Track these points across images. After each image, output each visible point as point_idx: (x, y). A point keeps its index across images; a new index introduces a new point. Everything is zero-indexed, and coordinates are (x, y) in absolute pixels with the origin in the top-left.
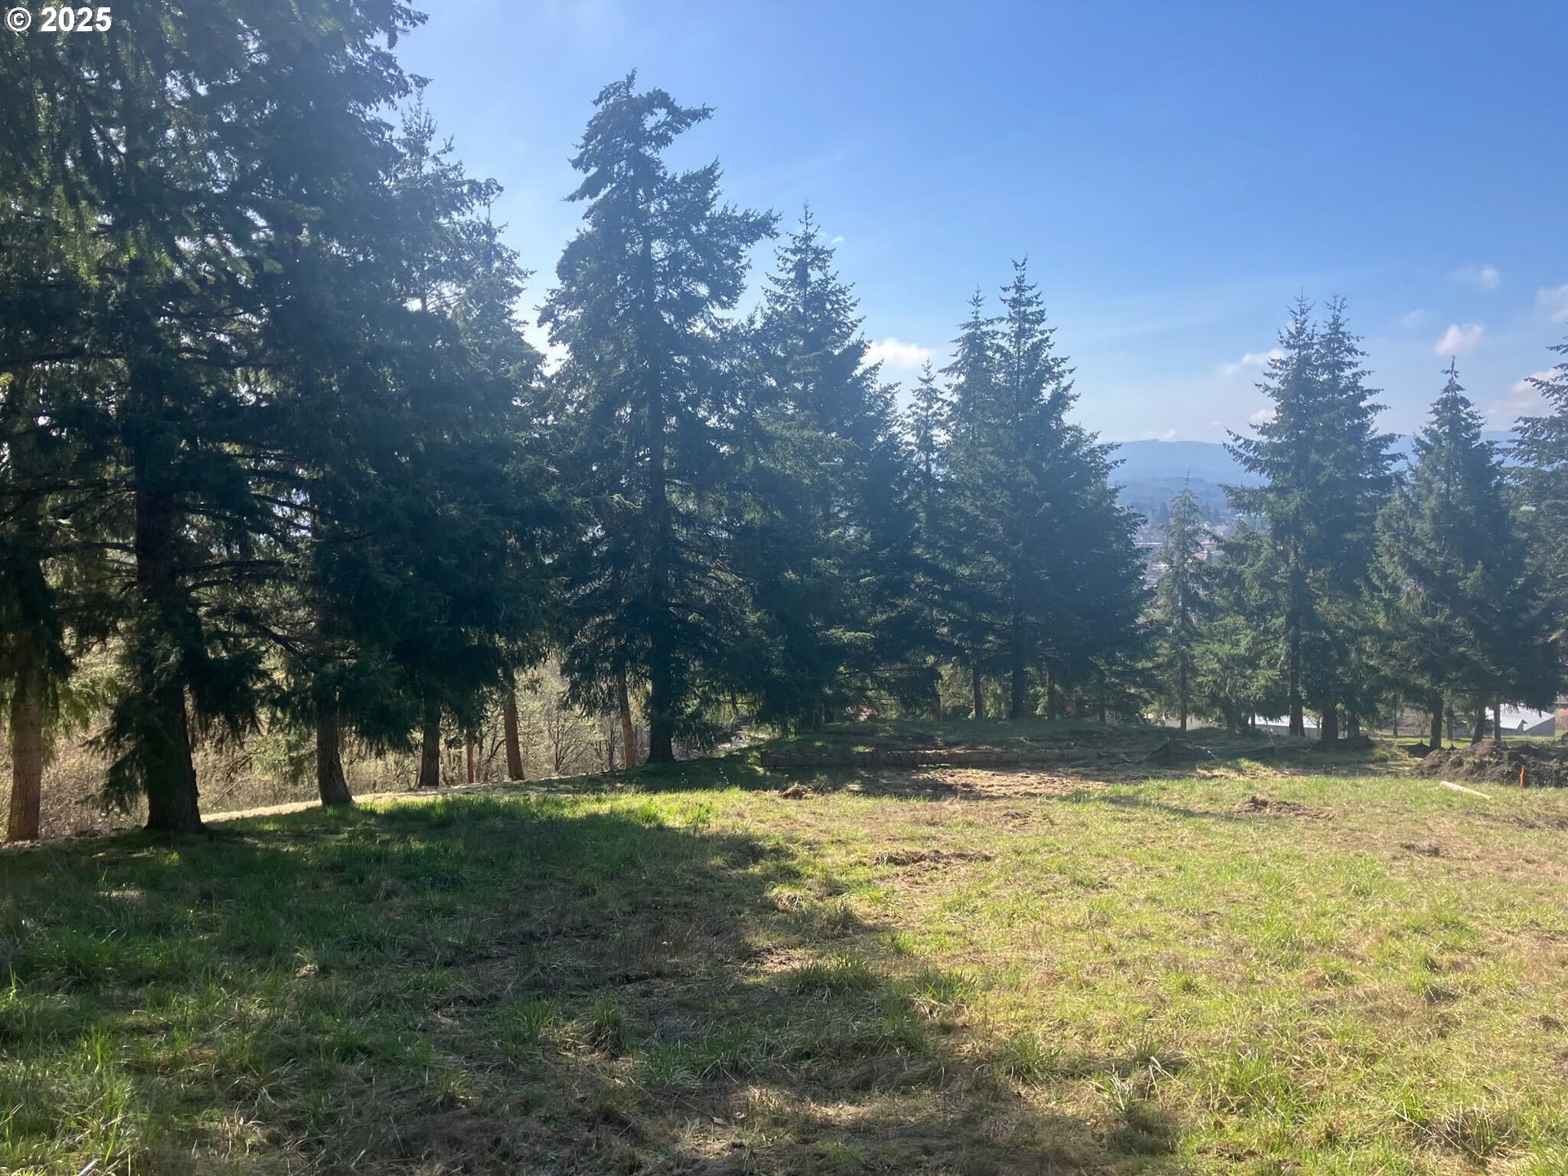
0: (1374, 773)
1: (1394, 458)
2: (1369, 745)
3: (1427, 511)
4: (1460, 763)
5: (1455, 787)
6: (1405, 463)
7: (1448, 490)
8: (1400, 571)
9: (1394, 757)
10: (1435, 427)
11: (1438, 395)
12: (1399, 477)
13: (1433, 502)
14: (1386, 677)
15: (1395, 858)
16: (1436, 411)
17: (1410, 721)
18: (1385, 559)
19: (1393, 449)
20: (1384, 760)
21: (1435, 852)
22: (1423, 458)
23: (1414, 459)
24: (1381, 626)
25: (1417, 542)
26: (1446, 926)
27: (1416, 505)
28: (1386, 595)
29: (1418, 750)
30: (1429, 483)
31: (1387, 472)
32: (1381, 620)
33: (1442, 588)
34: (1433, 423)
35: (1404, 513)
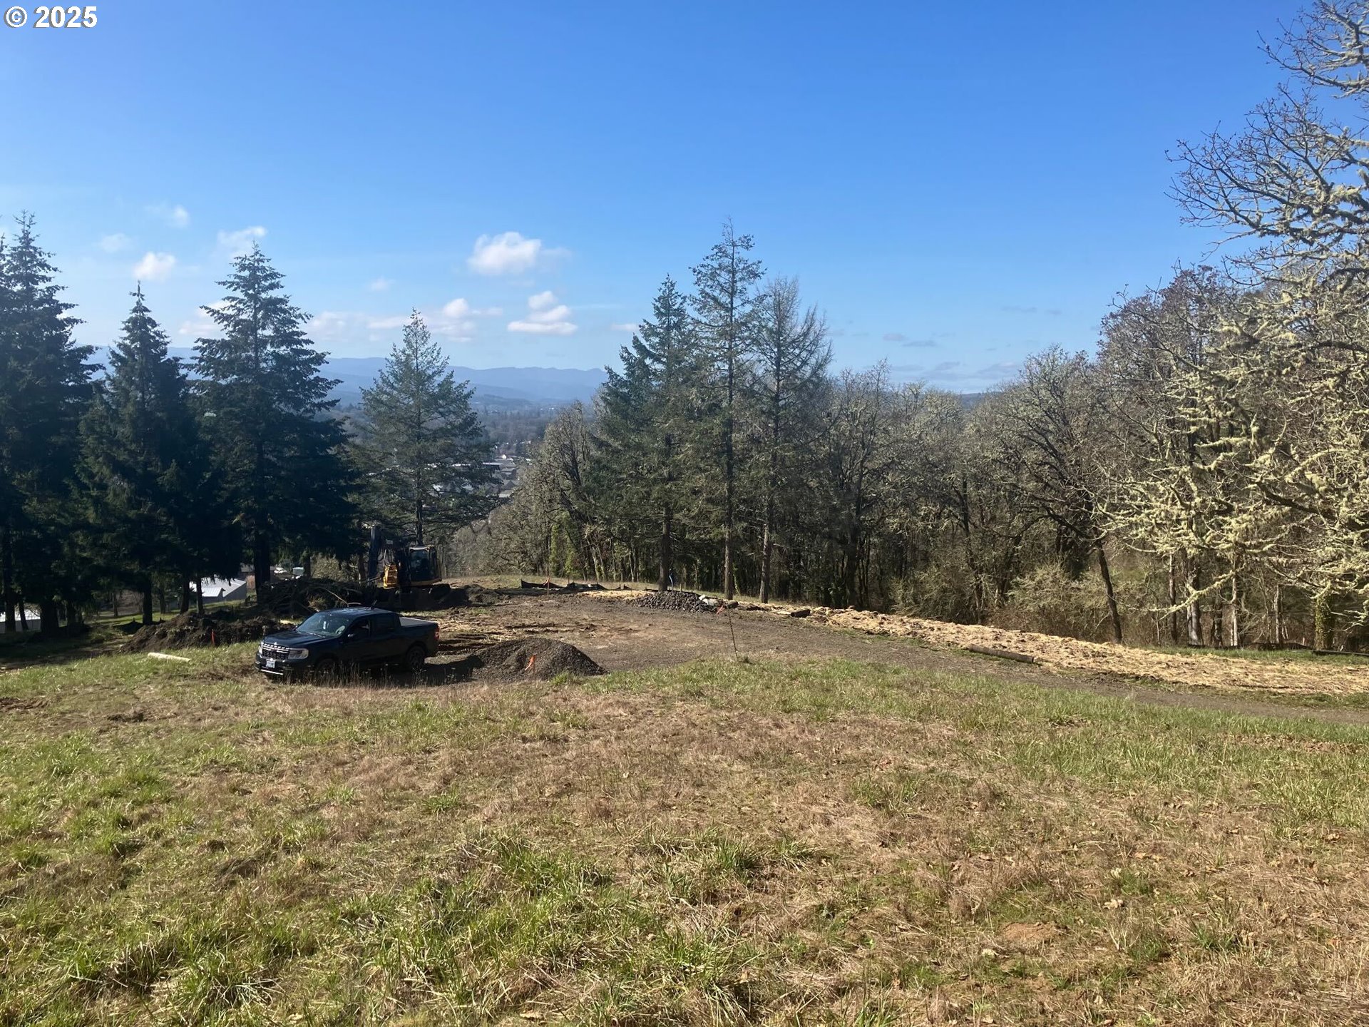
0: (95, 655)
1: (94, 368)
2: (87, 629)
3: (127, 417)
4: (164, 635)
5: (160, 656)
6: (103, 372)
7: (143, 398)
8: (106, 471)
9: (110, 637)
10: (127, 342)
11: (129, 315)
12: (99, 385)
13: (130, 408)
14: (98, 567)
15: (101, 732)
16: (127, 329)
17: (129, 601)
18: (90, 460)
19: (91, 360)
20: (100, 641)
21: (140, 717)
22: (119, 370)
23: (111, 370)
24: (91, 521)
25: (119, 444)
26: (140, 784)
27: (116, 411)
28: (94, 493)
29: (131, 628)
30: (126, 392)
31: (88, 381)
32: (91, 516)
33: (144, 484)
34: (125, 339)
35: (106, 418)
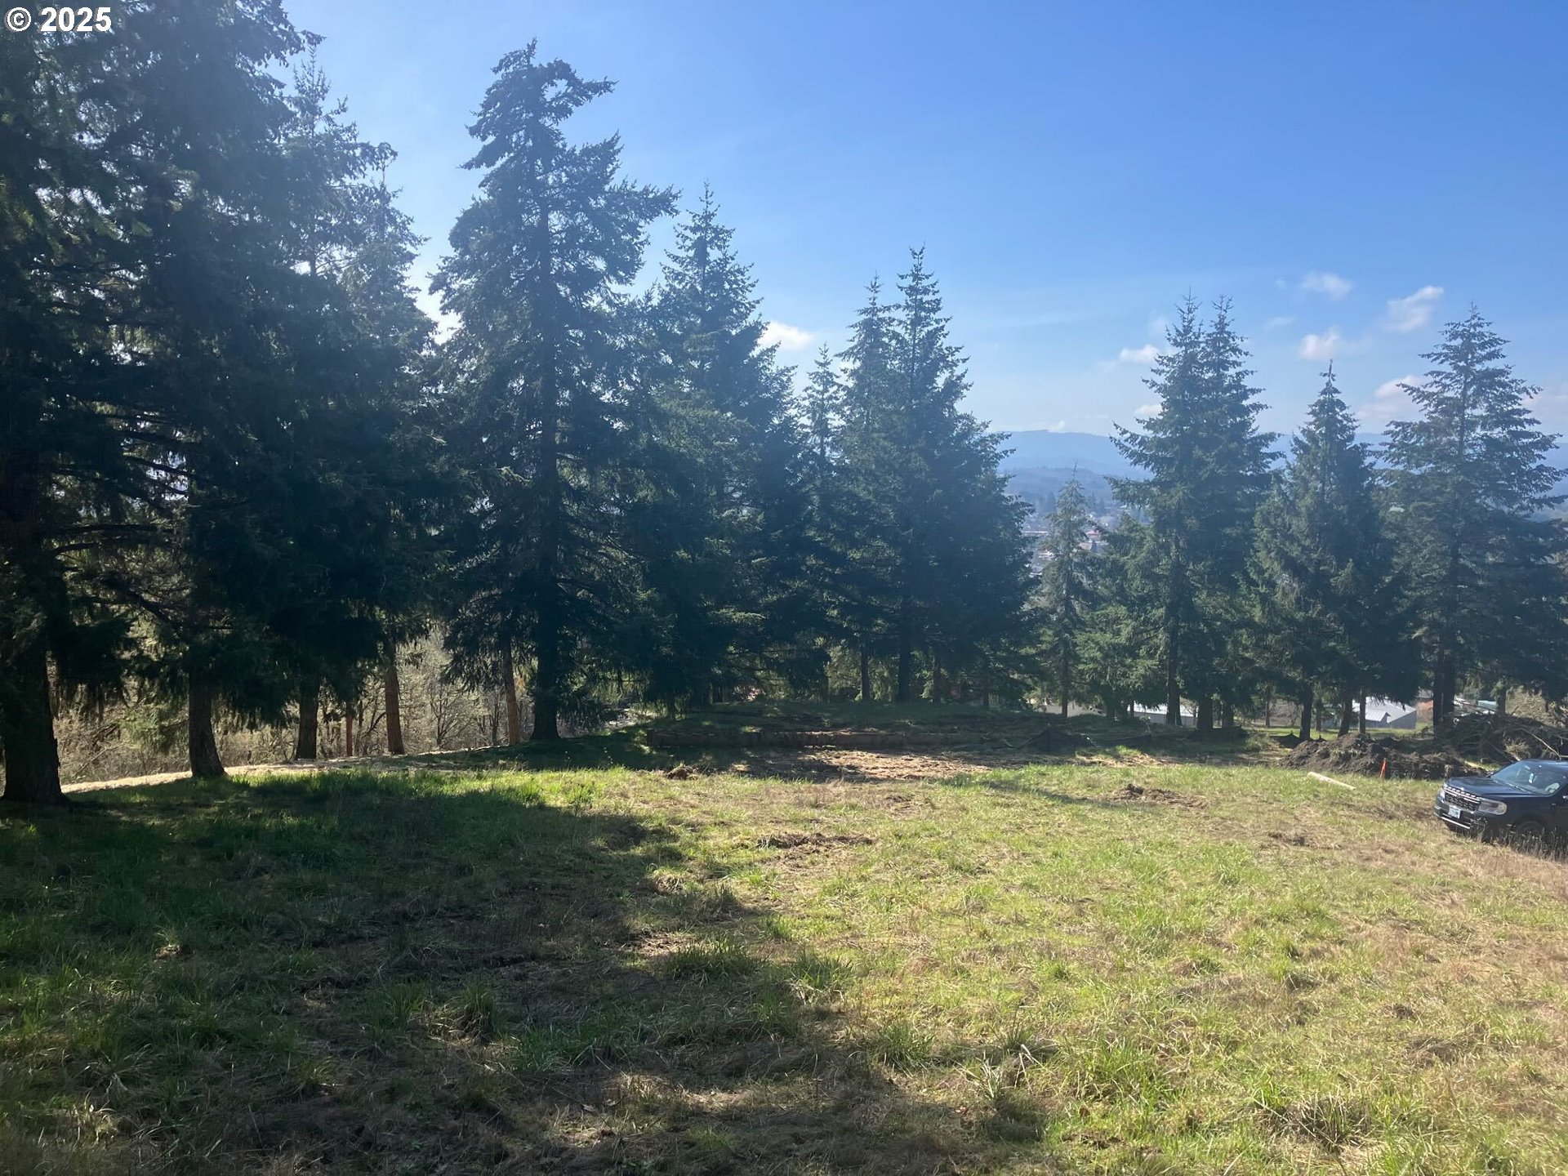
0: (1246, 763)
1: (1273, 456)
2: (1243, 735)
3: (1303, 509)
4: (1326, 755)
5: (1322, 777)
6: (1283, 461)
7: (1323, 488)
8: (1277, 567)
9: (1266, 747)
10: (1312, 427)
11: (1317, 398)
12: (1277, 475)
13: (1308, 500)
14: (1259, 669)
15: (1263, 847)
16: (1313, 413)
17: (1281, 712)
18: (1262, 554)
19: (1272, 447)
20: (1256, 750)
21: (1301, 841)
22: (1300, 457)
23: (1292, 458)
24: (1257, 619)
25: (1293, 539)
26: (1308, 915)
27: (1292, 503)
28: (1262, 590)
29: (1289, 741)
30: (1305, 481)
31: (1267, 470)
32: (1257, 614)
33: (1315, 584)
34: (1311, 424)
35: (1282, 510)
